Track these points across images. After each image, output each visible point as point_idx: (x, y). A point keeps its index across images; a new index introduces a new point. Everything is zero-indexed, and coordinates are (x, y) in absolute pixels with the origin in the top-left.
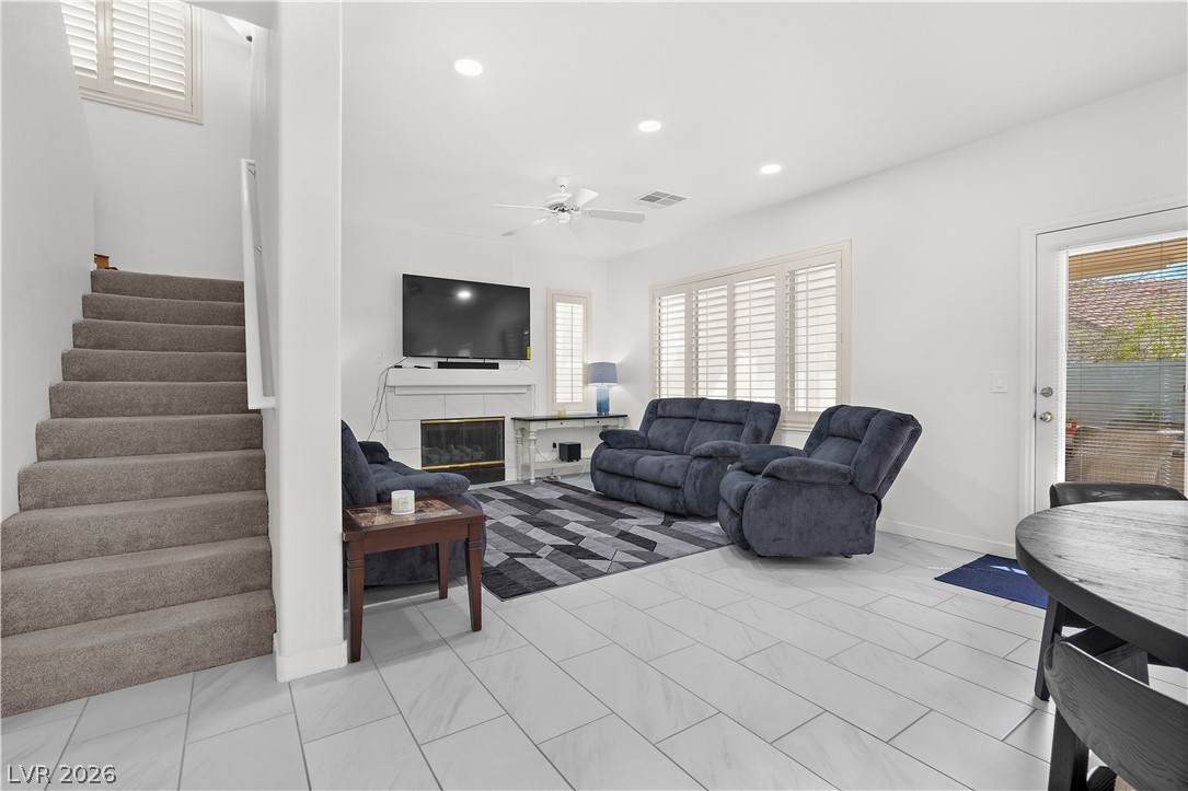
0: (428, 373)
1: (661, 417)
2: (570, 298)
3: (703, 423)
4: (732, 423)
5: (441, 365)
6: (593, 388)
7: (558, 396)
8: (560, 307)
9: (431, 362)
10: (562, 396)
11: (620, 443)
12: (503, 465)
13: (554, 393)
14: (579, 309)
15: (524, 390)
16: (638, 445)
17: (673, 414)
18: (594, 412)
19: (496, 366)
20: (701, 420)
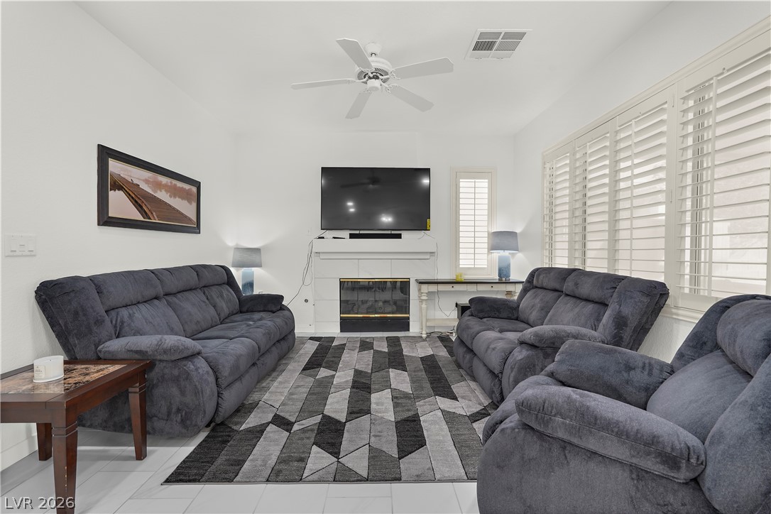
0: (342, 242)
1: (536, 287)
2: (474, 174)
3: (568, 298)
4: (596, 303)
5: (352, 236)
6: (497, 254)
7: (461, 262)
8: (465, 184)
9: (346, 234)
10: (465, 262)
11: (482, 311)
12: (408, 318)
13: (457, 259)
14: (483, 184)
15: (428, 257)
16: (504, 315)
17: (545, 285)
18: (496, 277)
19: (399, 236)
20: (567, 295)
